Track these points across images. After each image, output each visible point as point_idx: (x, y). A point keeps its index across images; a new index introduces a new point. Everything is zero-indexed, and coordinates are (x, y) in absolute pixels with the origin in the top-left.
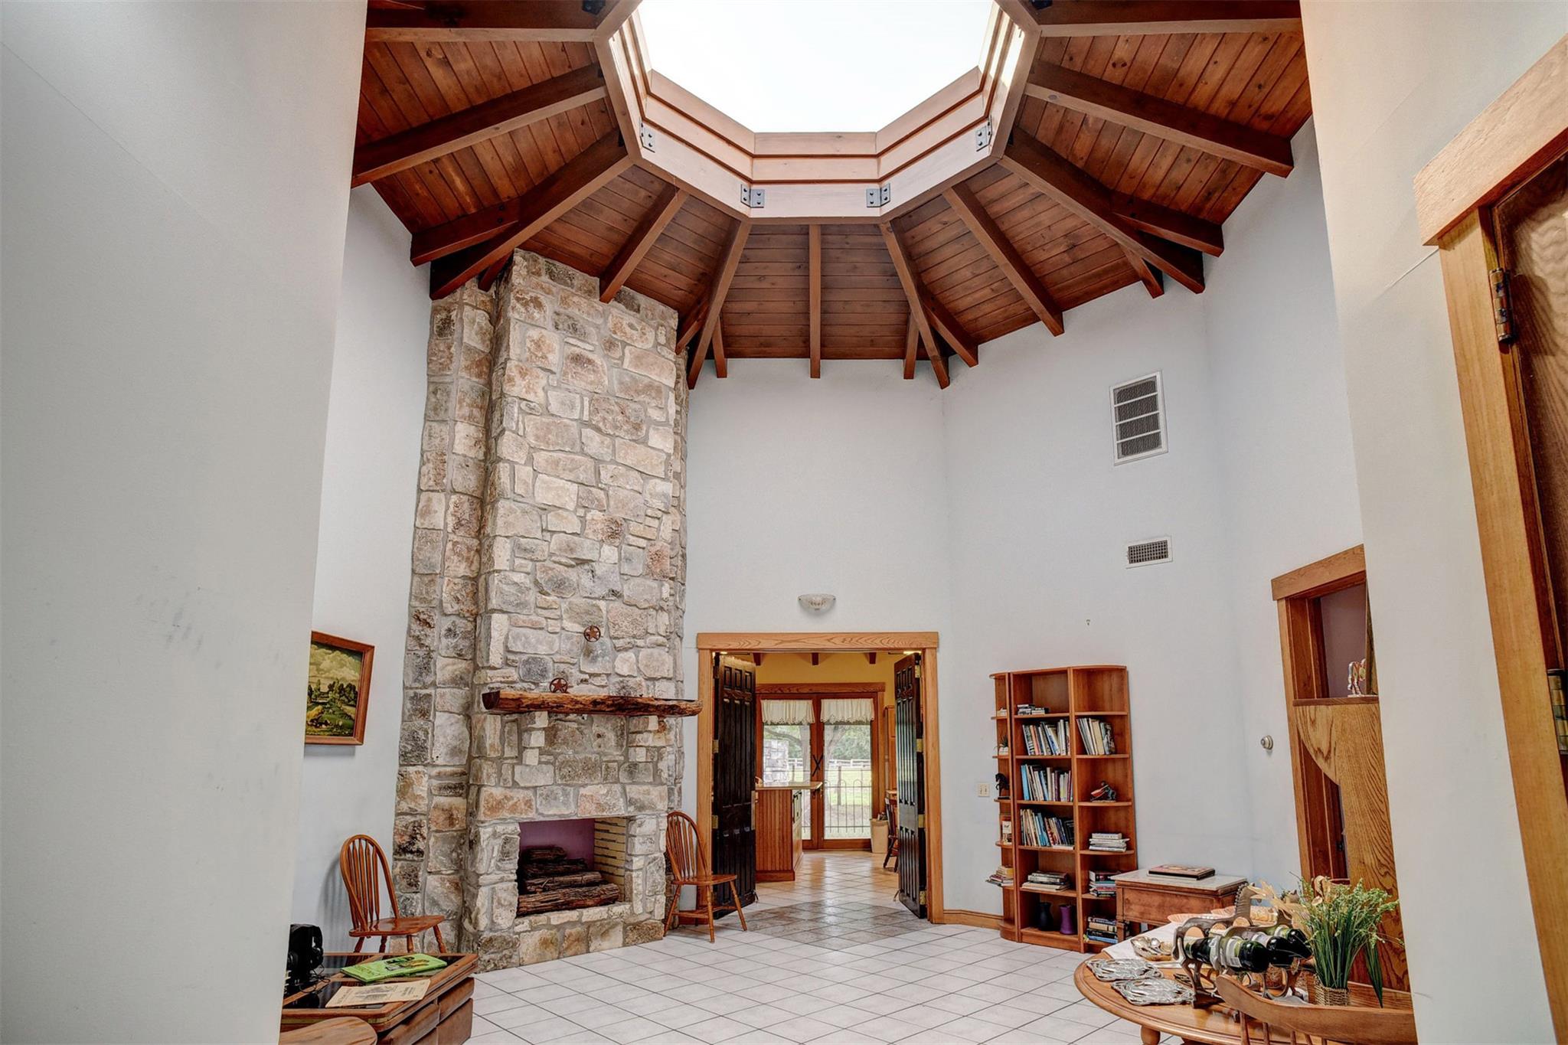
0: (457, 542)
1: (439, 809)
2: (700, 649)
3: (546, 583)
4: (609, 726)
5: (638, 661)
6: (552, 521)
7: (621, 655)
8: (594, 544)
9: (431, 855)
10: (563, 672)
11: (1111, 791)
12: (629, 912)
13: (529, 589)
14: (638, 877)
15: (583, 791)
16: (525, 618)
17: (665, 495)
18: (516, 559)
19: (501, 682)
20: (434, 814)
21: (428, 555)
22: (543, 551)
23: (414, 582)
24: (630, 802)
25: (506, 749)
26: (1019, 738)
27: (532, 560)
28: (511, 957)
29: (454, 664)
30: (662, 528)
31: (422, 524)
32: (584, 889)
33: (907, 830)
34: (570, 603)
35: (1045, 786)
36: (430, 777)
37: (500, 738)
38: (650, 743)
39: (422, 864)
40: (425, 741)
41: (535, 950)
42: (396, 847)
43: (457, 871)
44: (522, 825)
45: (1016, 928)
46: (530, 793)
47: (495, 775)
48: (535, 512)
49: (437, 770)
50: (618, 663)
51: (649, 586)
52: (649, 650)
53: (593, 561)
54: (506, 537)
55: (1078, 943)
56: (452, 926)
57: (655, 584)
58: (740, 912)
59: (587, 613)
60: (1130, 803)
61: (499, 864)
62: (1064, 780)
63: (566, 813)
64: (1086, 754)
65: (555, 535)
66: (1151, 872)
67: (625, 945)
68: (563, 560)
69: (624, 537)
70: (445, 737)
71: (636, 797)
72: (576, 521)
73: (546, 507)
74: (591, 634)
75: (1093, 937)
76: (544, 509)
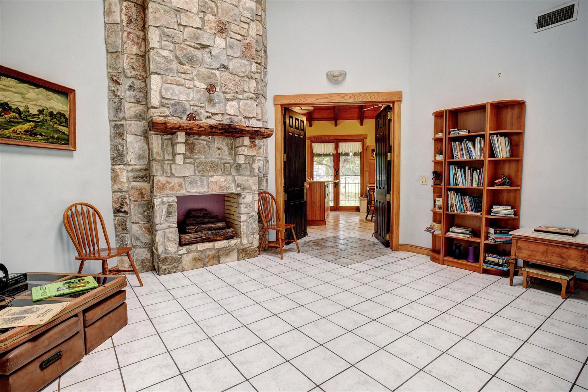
0: (129, 32)
1: (134, 189)
2: (275, 104)
3: (183, 57)
4: (224, 143)
5: (239, 107)
6: (184, 19)
7: (229, 103)
8: (210, 35)
9: (132, 214)
10: (196, 112)
11: (507, 181)
12: (240, 243)
13: (172, 61)
14: (244, 225)
15: (211, 179)
16: (171, 78)
17: (251, 9)
18: (163, 42)
19: (159, 116)
20: (132, 192)
21: (114, 40)
22: (179, 38)
23: (108, 57)
24: (238, 186)
25: (166, 155)
26: (449, 149)
27: (173, 43)
28: (178, 267)
29: (135, 107)
30: (250, 30)
31: (108, 20)
32: (217, 231)
33: (380, 202)
34: (198, 71)
35: (463, 178)
36: (128, 171)
37: (162, 149)
38: (246, 153)
39: (128, 218)
40: (123, 151)
41: (190, 263)
42: (115, 210)
43: (148, 222)
44: (178, 197)
45: (441, 257)
46: (181, 180)
47: (160, 170)
48: (172, 12)
49: (131, 167)
50: (228, 108)
51: (244, 64)
52: (245, 101)
53: (211, 47)
54: (156, 27)
55: (479, 268)
56: (148, 250)
57: (247, 63)
58: (297, 244)
59: (209, 77)
60: (519, 188)
61: (166, 219)
62: (476, 174)
63: (203, 191)
64: (495, 157)
65: (187, 29)
66: (535, 230)
67: (239, 259)
68: (192, 44)
69: (228, 33)
70: (133, 149)
71: (241, 183)
72: (199, 20)
73: (180, 10)
74: (211, 88)
75: (488, 265)
76: (178, 11)
